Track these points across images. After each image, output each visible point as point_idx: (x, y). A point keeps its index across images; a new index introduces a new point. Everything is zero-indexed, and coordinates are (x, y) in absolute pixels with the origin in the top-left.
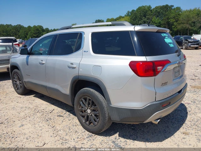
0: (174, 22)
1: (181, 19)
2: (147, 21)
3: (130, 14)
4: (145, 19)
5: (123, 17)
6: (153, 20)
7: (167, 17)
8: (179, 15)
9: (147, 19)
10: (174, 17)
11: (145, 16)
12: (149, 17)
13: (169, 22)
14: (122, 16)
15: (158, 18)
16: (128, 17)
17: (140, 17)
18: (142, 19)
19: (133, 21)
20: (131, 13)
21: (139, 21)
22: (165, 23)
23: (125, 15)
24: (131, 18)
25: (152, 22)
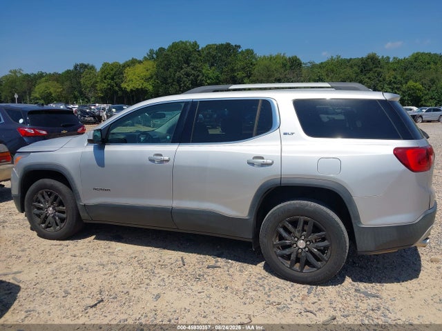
0: (244, 77)
1: (255, 72)
2: (193, 72)
3: (155, 56)
4: (189, 69)
5: (140, 62)
6: (204, 71)
7: (230, 67)
8: (251, 64)
9: (193, 69)
10: (243, 69)
11: (187, 62)
12: (195, 64)
13: (235, 77)
14: (136, 60)
15: (213, 68)
16: (151, 63)
17: (177, 63)
18: (182, 68)
19: (163, 71)
20: (157, 54)
21: (176, 72)
22: (226, 79)
23: (145, 57)
24: (158, 66)
25: (203, 75)
